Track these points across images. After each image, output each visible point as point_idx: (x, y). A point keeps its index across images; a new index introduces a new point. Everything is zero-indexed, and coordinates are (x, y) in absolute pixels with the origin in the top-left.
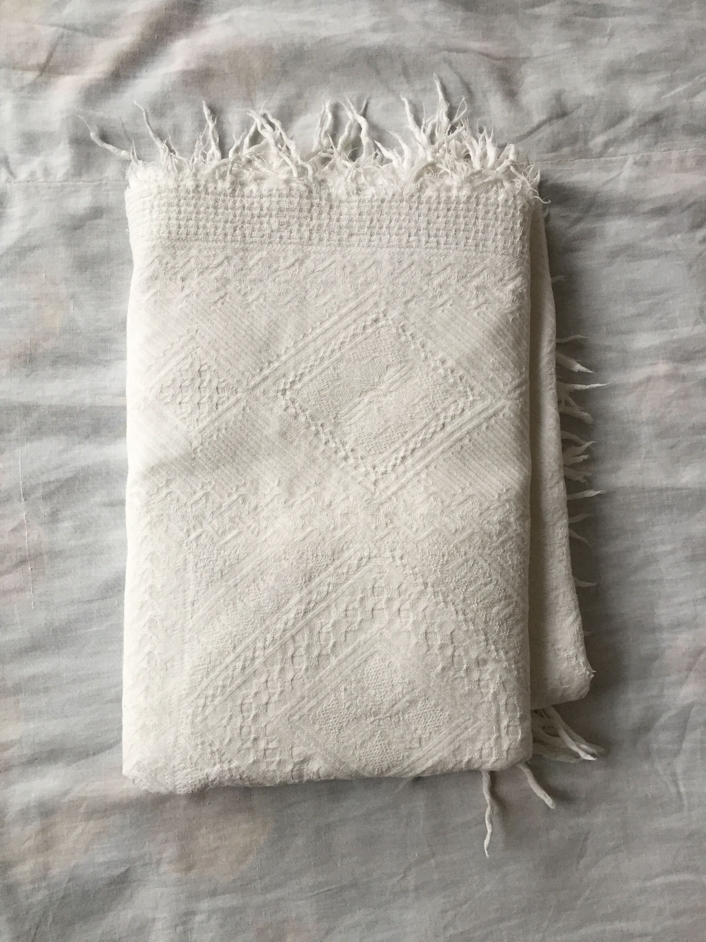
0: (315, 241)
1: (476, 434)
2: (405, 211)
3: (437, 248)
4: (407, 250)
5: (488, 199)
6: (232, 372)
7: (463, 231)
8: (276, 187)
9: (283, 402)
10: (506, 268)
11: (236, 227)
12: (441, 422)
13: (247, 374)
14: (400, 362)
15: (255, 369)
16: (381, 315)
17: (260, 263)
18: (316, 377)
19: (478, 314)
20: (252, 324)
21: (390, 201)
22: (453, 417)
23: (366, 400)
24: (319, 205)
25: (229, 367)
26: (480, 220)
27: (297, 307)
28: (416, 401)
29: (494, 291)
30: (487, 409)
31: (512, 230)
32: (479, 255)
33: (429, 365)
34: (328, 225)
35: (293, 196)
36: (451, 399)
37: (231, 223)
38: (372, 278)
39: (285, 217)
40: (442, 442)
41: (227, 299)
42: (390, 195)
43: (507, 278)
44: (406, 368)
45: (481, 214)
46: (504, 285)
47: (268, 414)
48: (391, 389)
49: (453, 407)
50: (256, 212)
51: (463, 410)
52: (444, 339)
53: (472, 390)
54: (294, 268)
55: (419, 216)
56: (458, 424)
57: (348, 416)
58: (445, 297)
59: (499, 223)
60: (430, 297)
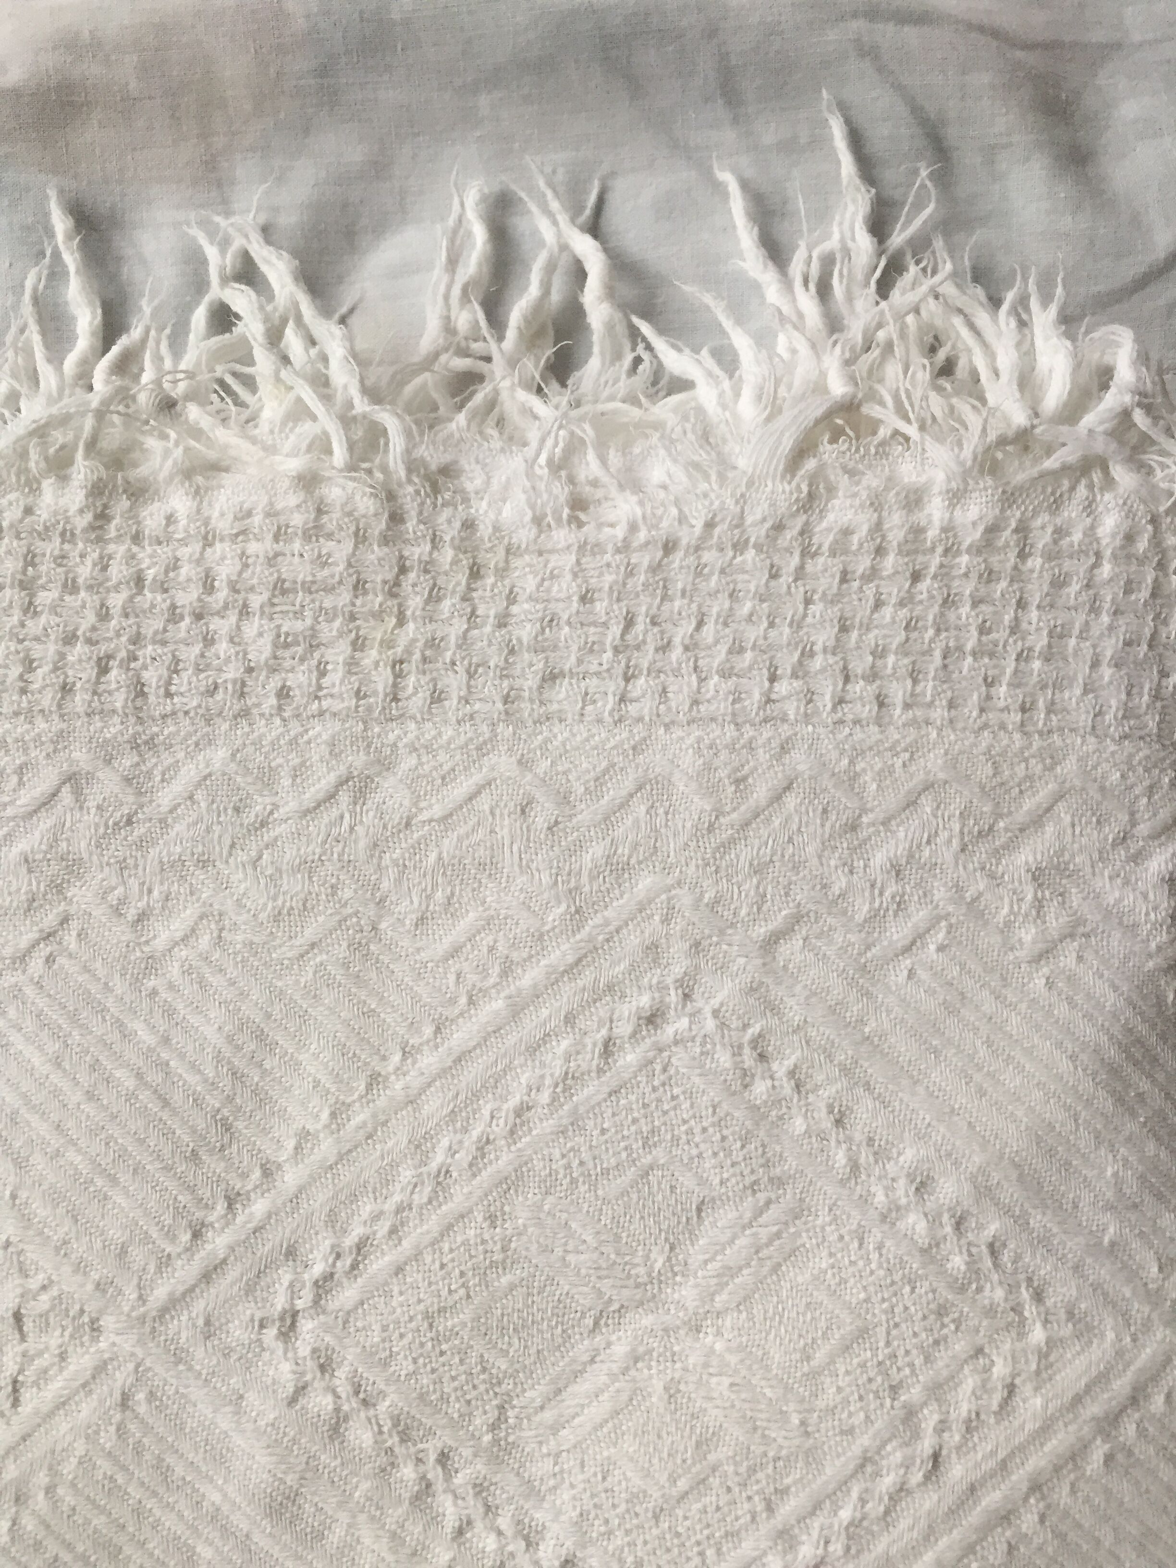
0: (416, 703)
1: (1066, 1489)
2: (755, 582)
3: (879, 722)
4: (767, 732)
5: (1060, 533)
6: (78, 1248)
7: (974, 654)
8: (265, 500)
9: (286, 1367)
10: (1137, 791)
11: (109, 657)
12: (927, 1445)
13: (137, 1255)
14: (754, 1188)
15: (171, 1235)
16: (673, 997)
17: (199, 796)
18: (417, 1256)
19: (1050, 984)
20: (166, 1040)
21: (697, 548)
22: (971, 1426)
23: (620, 1349)
24: (427, 567)
25: (65, 1228)
26: (1034, 614)
27: (346, 965)
28: (820, 1356)
29: (1102, 883)
30: (1102, 1379)
31: (1150, 646)
32: (1037, 743)
33: (865, 1200)
34: (464, 641)
35: (330, 536)
36: (960, 1346)
37: (90, 642)
38: (635, 846)
39: (298, 615)
40: (929, 1536)
41: (70, 939)
42: (699, 524)
43: (1143, 829)
44: (773, 1213)
45: (1036, 592)
46: (1137, 858)
47: (224, 1422)
48: (720, 1300)
49: (969, 1382)
50: (187, 598)
51: (1011, 1389)
52: (920, 1090)
53: (1038, 1297)
54: (335, 813)
55: (808, 602)
56: (993, 1453)
57: (548, 1416)
58: (919, 916)
59: (1105, 619)
60: (859, 918)
